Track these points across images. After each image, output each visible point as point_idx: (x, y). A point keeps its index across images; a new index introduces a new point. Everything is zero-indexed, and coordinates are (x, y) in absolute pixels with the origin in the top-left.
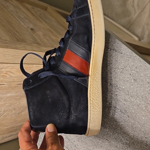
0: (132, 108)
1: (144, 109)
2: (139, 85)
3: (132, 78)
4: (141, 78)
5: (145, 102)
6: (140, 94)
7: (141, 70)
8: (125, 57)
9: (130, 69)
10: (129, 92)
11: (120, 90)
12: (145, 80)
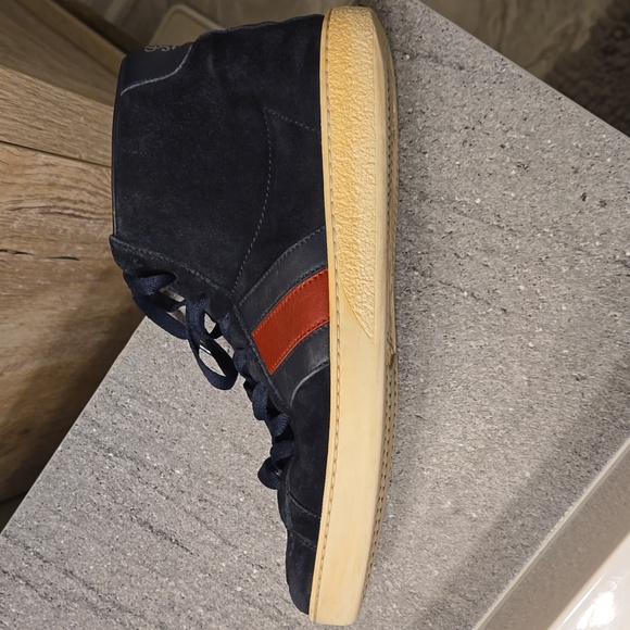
0: (516, 278)
1: (564, 270)
2: (540, 183)
3: (511, 162)
4: (546, 156)
5: (566, 245)
6: (545, 217)
7: (542, 128)
8: (477, 83)
9: (499, 125)
10: (503, 215)
11: (465, 215)
12: (563, 162)
